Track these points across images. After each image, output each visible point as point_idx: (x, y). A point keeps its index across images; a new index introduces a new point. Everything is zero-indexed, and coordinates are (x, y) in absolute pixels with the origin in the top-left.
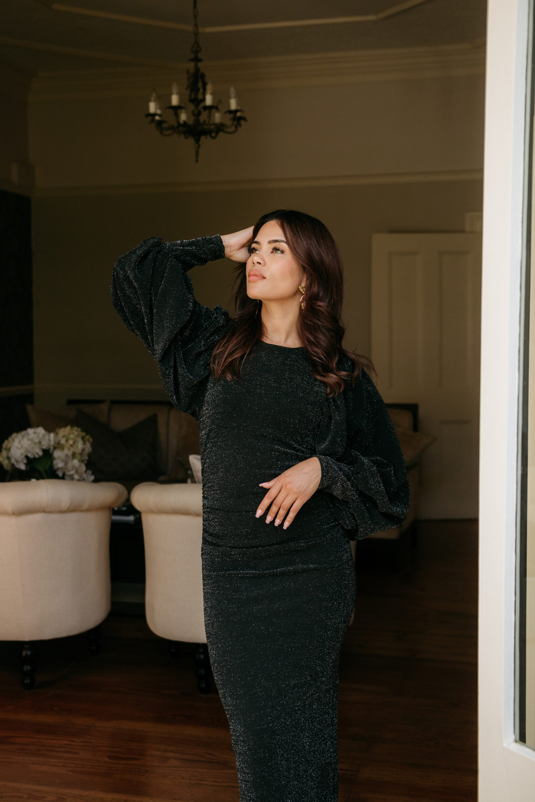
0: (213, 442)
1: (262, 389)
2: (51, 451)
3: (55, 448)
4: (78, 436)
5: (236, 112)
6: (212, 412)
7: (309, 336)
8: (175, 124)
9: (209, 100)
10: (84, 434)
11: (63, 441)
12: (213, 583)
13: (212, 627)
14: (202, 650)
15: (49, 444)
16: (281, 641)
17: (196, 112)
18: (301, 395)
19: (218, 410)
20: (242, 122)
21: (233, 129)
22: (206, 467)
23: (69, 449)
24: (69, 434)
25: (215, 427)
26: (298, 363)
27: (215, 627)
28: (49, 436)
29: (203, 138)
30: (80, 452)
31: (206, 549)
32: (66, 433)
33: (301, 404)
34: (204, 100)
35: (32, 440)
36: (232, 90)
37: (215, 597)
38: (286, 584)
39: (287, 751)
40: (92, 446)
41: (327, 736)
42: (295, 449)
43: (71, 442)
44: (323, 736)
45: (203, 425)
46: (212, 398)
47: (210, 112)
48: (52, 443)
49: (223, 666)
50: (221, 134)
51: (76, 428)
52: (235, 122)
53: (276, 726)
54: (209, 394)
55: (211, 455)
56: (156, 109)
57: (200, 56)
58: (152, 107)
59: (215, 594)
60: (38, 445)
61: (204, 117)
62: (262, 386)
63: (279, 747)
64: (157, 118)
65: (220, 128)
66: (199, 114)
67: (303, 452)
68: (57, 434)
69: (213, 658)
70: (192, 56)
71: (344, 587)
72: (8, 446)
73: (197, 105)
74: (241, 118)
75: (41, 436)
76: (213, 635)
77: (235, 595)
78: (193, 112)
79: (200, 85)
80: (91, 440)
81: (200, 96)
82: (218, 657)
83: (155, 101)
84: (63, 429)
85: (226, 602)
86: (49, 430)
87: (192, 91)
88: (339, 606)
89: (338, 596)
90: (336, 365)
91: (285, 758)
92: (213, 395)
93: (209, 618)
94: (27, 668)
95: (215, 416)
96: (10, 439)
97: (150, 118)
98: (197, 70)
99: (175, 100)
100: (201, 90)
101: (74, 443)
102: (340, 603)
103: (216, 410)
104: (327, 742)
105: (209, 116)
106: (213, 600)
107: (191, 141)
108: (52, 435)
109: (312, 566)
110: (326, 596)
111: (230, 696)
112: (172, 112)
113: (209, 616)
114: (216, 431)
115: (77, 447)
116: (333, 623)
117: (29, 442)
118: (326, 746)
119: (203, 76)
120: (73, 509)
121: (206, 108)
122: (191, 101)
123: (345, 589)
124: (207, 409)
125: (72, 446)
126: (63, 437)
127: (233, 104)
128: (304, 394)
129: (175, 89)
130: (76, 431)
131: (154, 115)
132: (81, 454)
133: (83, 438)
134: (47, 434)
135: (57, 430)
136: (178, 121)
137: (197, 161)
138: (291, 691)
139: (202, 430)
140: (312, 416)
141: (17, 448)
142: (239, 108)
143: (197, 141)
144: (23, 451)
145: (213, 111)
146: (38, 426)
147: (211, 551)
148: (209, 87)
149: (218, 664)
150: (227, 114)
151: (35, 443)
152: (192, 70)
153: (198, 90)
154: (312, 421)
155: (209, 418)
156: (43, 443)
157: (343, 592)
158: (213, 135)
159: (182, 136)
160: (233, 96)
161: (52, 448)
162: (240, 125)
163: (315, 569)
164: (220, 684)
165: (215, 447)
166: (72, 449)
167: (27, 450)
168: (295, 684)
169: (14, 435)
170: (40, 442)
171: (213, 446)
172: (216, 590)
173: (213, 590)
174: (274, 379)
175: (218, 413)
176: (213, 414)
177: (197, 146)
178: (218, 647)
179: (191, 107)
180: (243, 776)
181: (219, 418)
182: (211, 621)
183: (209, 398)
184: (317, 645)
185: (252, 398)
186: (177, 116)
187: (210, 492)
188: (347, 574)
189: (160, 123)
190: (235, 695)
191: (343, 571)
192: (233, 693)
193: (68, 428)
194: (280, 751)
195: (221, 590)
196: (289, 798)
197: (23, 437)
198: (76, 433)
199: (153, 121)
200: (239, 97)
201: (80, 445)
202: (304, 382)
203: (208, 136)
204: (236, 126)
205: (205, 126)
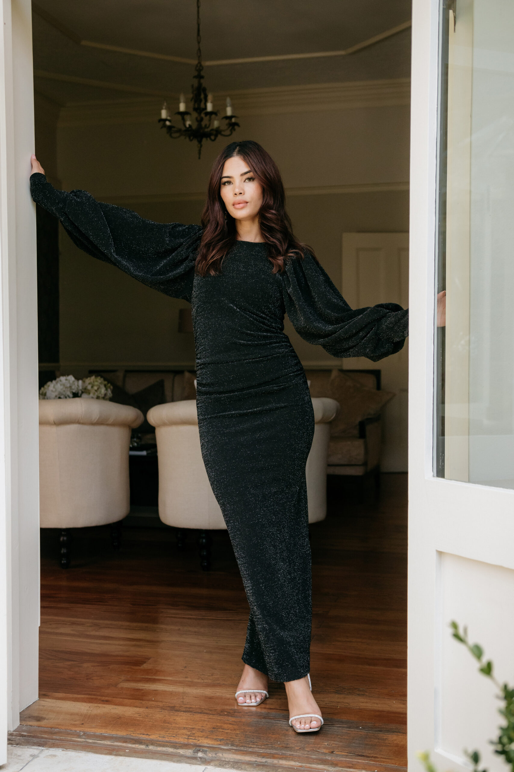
0: (201, 315)
1: (234, 273)
2: (79, 394)
3: (82, 391)
4: (101, 383)
5: (230, 118)
6: (198, 292)
8: (183, 128)
9: (210, 107)
10: (106, 383)
11: (89, 387)
12: (208, 424)
13: (210, 455)
14: (204, 535)
15: (77, 388)
16: (263, 461)
17: (199, 119)
18: (262, 277)
19: (203, 290)
20: (236, 127)
21: (228, 132)
22: (198, 335)
23: (94, 393)
24: (94, 382)
25: (202, 303)
27: (213, 455)
28: (78, 383)
29: (204, 139)
30: (103, 395)
31: (200, 399)
32: (92, 381)
34: (206, 108)
35: (64, 385)
36: (228, 101)
37: (210, 433)
38: (264, 420)
39: (274, 540)
40: (113, 391)
41: (305, 534)
43: (95, 388)
44: (301, 534)
46: (198, 282)
47: (210, 117)
48: (80, 388)
49: (221, 483)
50: (219, 137)
51: (99, 378)
52: (231, 128)
53: (264, 521)
55: (201, 325)
56: (167, 116)
57: (202, 73)
58: (164, 114)
59: (210, 431)
60: (69, 389)
61: (206, 121)
62: (234, 271)
63: (268, 537)
64: (168, 123)
65: (218, 132)
66: (202, 119)
68: (84, 382)
69: (212, 478)
70: (196, 74)
71: (307, 421)
73: (200, 113)
74: (236, 124)
75: (71, 382)
76: (212, 461)
77: (226, 431)
78: (197, 118)
79: (202, 96)
80: (112, 387)
81: (202, 105)
82: (217, 476)
83: (166, 109)
84: (89, 378)
85: (219, 436)
86: (78, 378)
87: (195, 102)
88: (304, 434)
89: (302, 427)
91: (272, 545)
92: (198, 279)
93: (207, 450)
94: (63, 551)
95: (201, 295)
96: (46, 386)
97: (162, 123)
98: (200, 84)
99: (182, 107)
100: (203, 101)
101: (98, 389)
102: (304, 433)
103: (201, 290)
104: (305, 539)
105: (210, 120)
106: (209, 436)
107: (195, 142)
108: (80, 382)
109: (283, 404)
110: (294, 426)
111: (228, 503)
112: (179, 117)
113: (206, 448)
114: (203, 307)
115: (101, 391)
116: (300, 447)
117: (62, 387)
118: (305, 541)
119: (204, 90)
120: (101, 422)
121: (208, 114)
122: (195, 109)
123: (307, 422)
125: (96, 390)
126: (89, 384)
127: (229, 111)
128: (265, 276)
129: (182, 98)
130: (99, 380)
131: (165, 120)
133: (105, 386)
134: (76, 382)
135: (84, 379)
136: (185, 125)
137: (199, 158)
138: (273, 497)
140: (271, 292)
141: (52, 390)
142: (234, 115)
143: (200, 142)
144: (56, 393)
145: (213, 116)
146: (68, 375)
147: (204, 400)
148: (210, 97)
149: (217, 482)
150: (224, 119)
151: (66, 388)
152: (196, 84)
153: (201, 101)
156: (73, 387)
157: (306, 424)
158: (213, 137)
159: (187, 138)
160: (228, 105)
161: (80, 391)
162: (235, 130)
163: (285, 407)
164: (219, 496)
165: (203, 318)
166: (97, 393)
167: (60, 393)
168: (275, 492)
169: (49, 383)
170: (70, 387)
171: (201, 318)
172: (211, 429)
173: (208, 429)
174: (243, 265)
175: (202, 292)
177: (199, 145)
178: (216, 469)
179: (195, 114)
180: (241, 560)
181: (203, 296)
182: (209, 451)
184: (289, 463)
185: (227, 280)
186: (184, 120)
187: (202, 352)
188: (308, 411)
189: (170, 128)
190: (232, 502)
191: (306, 409)
192: (231, 501)
193: (93, 378)
194: (268, 539)
195: (214, 428)
196: (279, 573)
197: (57, 383)
199: (164, 126)
200: (233, 107)
201: (103, 390)
203: (208, 139)
204: (231, 131)
205: (206, 130)
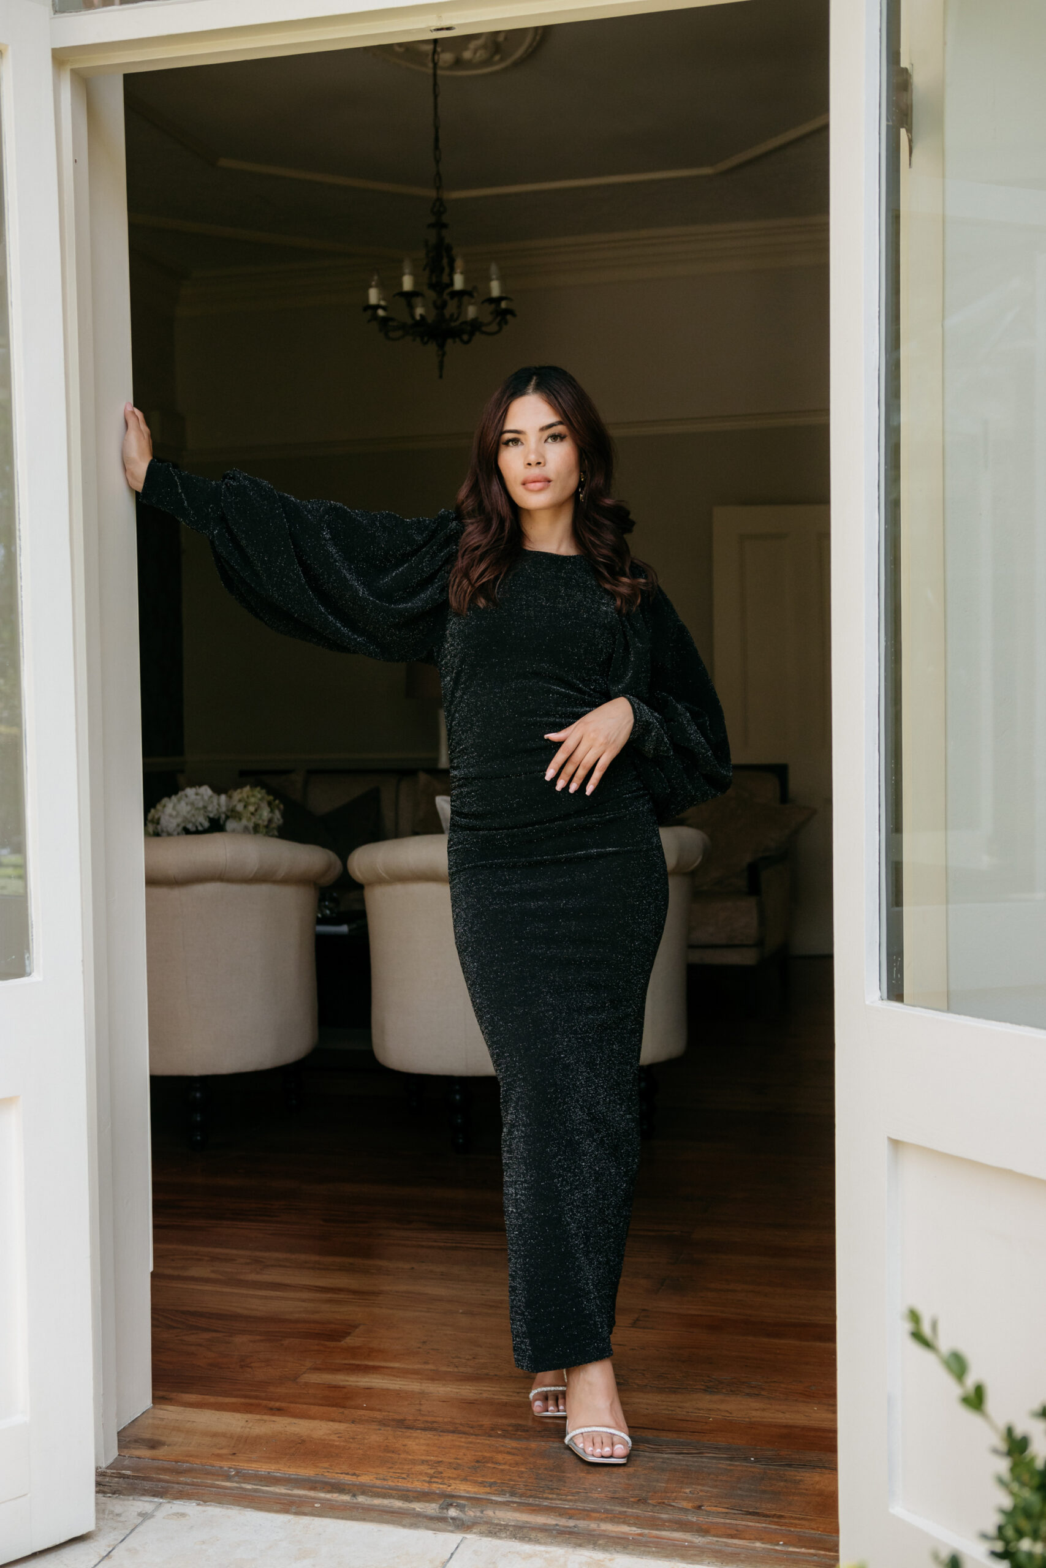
2: (222, 822)
3: (227, 817)
4: (261, 799)
5: (499, 300)
7: (592, 539)
8: (410, 321)
9: (459, 282)
10: (271, 798)
11: (240, 807)
14: (457, 1087)
15: (217, 809)
17: (439, 303)
18: (585, 616)
20: (509, 317)
21: (494, 327)
23: (249, 820)
24: (248, 797)
26: (577, 575)
28: (218, 800)
29: (450, 341)
30: (266, 823)
32: (245, 795)
33: (586, 628)
34: (451, 284)
35: (192, 804)
36: (494, 269)
38: (575, 875)
40: (283, 815)
42: (579, 691)
43: (252, 809)
45: (446, 669)
47: (460, 301)
48: (224, 809)
50: (478, 337)
51: (258, 789)
52: (499, 319)
54: (453, 624)
56: (379, 300)
57: (445, 219)
58: (374, 296)
60: (202, 812)
61: (451, 308)
64: (381, 312)
65: (475, 326)
66: (444, 305)
67: (590, 695)
68: (230, 797)
70: (433, 219)
71: (655, 881)
72: (156, 817)
73: (440, 293)
74: (509, 312)
75: (206, 798)
78: (434, 303)
79: (445, 261)
80: (282, 806)
81: (445, 279)
83: (376, 286)
84: (239, 791)
86: (218, 790)
87: (432, 272)
88: (649, 906)
90: (630, 569)
94: (196, 1118)
96: (159, 807)
97: (369, 312)
98: (440, 240)
99: (407, 283)
100: (447, 270)
101: (256, 810)
102: (650, 903)
105: (460, 306)
107: (432, 348)
108: (223, 797)
109: (610, 849)
110: (632, 890)
112: (402, 301)
115: (261, 816)
117: (189, 808)
119: (449, 249)
120: (262, 878)
121: (455, 294)
122: (432, 286)
123: (657, 885)
124: (452, 645)
125: (252, 814)
126: (240, 801)
127: (495, 289)
129: (407, 268)
130: (259, 792)
131: (376, 307)
132: (267, 827)
133: (270, 804)
134: (215, 798)
135: (230, 792)
136: (412, 316)
137: (441, 377)
139: (445, 677)
141: (171, 816)
142: (504, 295)
143: (441, 346)
144: (179, 820)
145: (466, 299)
146: (200, 785)
148: (459, 264)
150: (487, 304)
151: (198, 809)
152: (433, 242)
153: (442, 270)
154: (602, 651)
155: (455, 656)
156: (210, 808)
157: (654, 887)
158: (465, 337)
159: (418, 340)
160: (494, 277)
161: (223, 816)
162: (506, 323)
163: (615, 853)
166: (253, 819)
167: (185, 820)
169: (165, 800)
170: (205, 808)
176: (462, 649)
177: (440, 353)
179: (431, 295)
183: (455, 629)
186: (411, 308)
188: (658, 863)
189: (384, 321)
191: (654, 859)
193: (247, 789)
197: (179, 800)
198: (259, 796)
199: (375, 317)
200: (502, 279)
201: (265, 813)
202: (587, 599)
203: (457, 340)
204: (500, 324)
205: (453, 324)
